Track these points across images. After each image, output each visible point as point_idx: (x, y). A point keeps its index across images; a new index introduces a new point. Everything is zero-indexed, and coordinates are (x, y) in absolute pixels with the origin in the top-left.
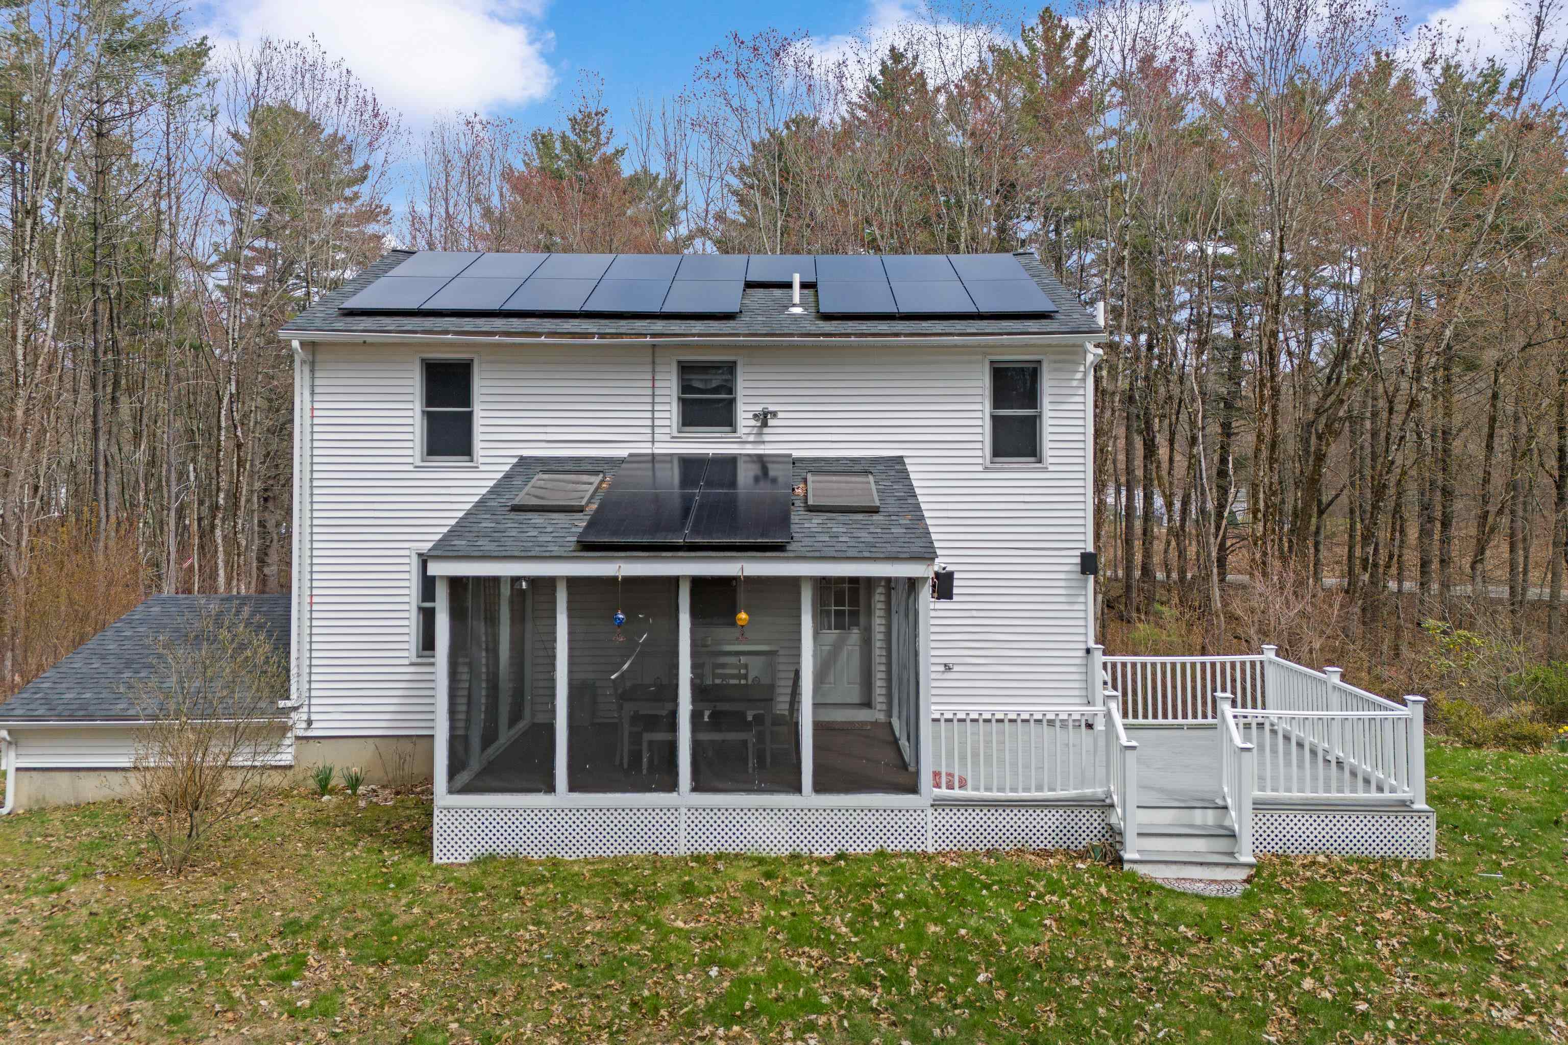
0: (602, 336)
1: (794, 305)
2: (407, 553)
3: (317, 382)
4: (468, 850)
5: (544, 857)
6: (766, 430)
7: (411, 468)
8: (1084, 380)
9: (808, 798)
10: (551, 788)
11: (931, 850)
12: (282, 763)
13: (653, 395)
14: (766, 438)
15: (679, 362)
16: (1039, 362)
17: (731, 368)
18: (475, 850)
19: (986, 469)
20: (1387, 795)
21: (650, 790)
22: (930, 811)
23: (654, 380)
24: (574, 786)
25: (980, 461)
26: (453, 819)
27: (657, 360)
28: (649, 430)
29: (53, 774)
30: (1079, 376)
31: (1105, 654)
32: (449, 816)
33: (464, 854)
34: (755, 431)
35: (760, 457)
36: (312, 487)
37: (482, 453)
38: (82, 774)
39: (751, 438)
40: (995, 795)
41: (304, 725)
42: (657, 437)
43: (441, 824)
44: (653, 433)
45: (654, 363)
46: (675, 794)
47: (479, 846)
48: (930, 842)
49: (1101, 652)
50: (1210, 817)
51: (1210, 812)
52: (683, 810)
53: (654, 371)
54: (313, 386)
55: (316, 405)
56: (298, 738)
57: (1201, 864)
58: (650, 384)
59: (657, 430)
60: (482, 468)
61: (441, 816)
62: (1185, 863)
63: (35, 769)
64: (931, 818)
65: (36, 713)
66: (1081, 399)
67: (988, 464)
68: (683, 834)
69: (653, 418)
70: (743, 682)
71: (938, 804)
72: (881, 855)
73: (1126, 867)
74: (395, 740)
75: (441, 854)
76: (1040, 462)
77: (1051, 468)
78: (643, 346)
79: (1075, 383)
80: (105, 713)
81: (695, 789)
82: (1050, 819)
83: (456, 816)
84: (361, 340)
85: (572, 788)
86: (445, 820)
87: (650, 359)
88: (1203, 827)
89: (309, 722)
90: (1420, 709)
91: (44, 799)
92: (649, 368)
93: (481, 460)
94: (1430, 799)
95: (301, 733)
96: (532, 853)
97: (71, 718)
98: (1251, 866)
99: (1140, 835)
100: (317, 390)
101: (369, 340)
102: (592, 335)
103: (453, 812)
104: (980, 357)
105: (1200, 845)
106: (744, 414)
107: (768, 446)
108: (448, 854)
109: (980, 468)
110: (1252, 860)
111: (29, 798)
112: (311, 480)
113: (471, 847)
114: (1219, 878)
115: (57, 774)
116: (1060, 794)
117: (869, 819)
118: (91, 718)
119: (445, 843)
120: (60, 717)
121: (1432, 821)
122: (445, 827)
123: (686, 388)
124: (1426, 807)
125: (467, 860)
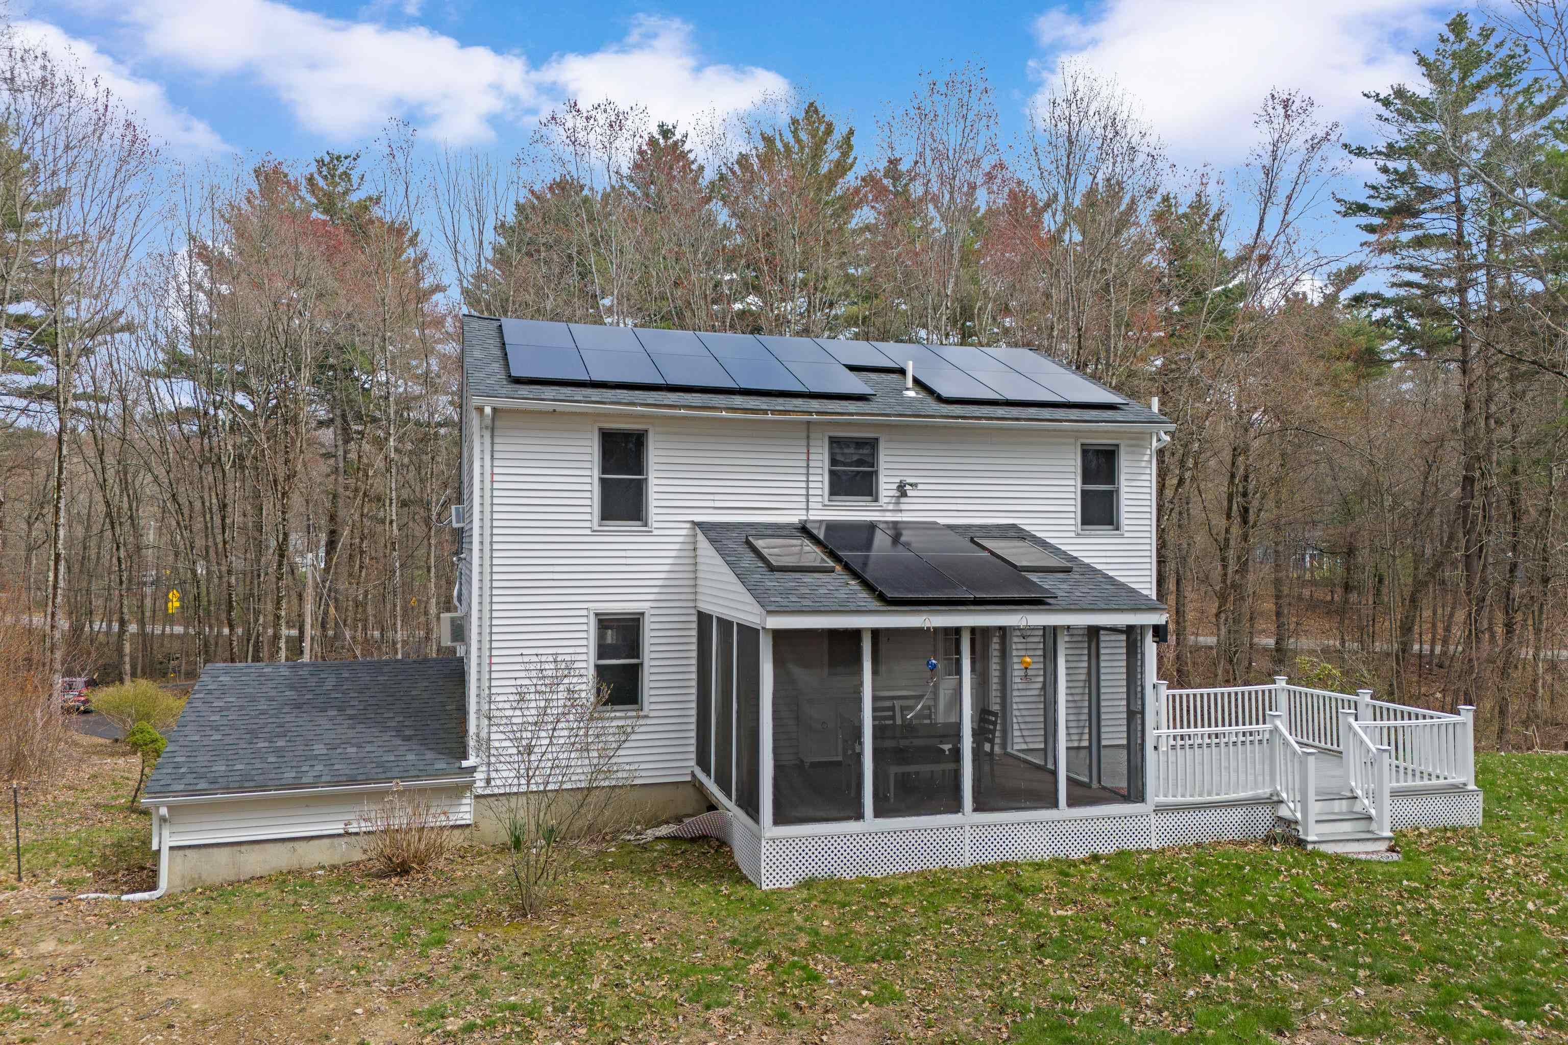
0: (773, 412)
1: (907, 389)
2: (585, 613)
3: (496, 448)
4: (791, 876)
5: (854, 877)
6: (903, 500)
7: (588, 532)
8: (1151, 461)
9: (1064, 812)
10: (859, 816)
11: (1154, 847)
12: (463, 822)
13: (808, 467)
14: (903, 507)
15: (830, 437)
16: (1117, 446)
17: (872, 445)
18: (797, 875)
19: (1078, 535)
20: (1442, 781)
21: (940, 813)
22: (1153, 815)
23: (808, 453)
24: (879, 813)
25: (1073, 528)
26: (777, 849)
27: (812, 435)
28: (803, 499)
29: (210, 850)
30: (1146, 458)
31: (1168, 688)
32: (774, 846)
33: (787, 880)
34: (893, 500)
35: (895, 524)
36: (492, 550)
37: (656, 518)
38: (243, 848)
39: (891, 507)
40: (1197, 799)
41: (482, 784)
42: (811, 505)
43: (768, 853)
44: (808, 501)
45: (808, 437)
46: (960, 814)
47: (800, 872)
48: (1154, 840)
49: (1165, 687)
50: (1344, 805)
51: (1344, 802)
52: (967, 828)
53: (808, 446)
54: (492, 451)
55: (496, 470)
56: (477, 797)
57: (1358, 840)
58: (804, 457)
59: (811, 499)
60: (656, 532)
61: (768, 846)
62: (1348, 840)
63: (190, 847)
64: (1153, 821)
65: (199, 787)
66: (1148, 477)
67: (1080, 531)
68: (967, 848)
69: (808, 488)
70: (927, 721)
71: (1160, 809)
72: (1121, 854)
73: (1310, 847)
74: (572, 793)
75: (768, 881)
76: (1117, 529)
77: (1126, 535)
78: (801, 422)
79: (1143, 464)
80: (277, 783)
81: (975, 810)
82: (1236, 816)
83: (781, 845)
84: (551, 409)
85: (878, 814)
86: (771, 850)
87: (804, 435)
88: (1340, 813)
89: (488, 781)
90: (1471, 714)
91: (200, 878)
92: (804, 443)
93: (655, 525)
94: (1477, 783)
95: (480, 791)
96: (845, 874)
97: (242, 789)
98: (1390, 839)
99: (1317, 822)
100: (496, 455)
101: (558, 409)
102: (765, 412)
103: (777, 842)
104: (1073, 440)
105: (1347, 827)
106: (886, 485)
107: (904, 514)
108: (774, 881)
109: (1073, 535)
110: (1391, 834)
111: (183, 877)
112: (491, 543)
113: (794, 872)
114: (1370, 850)
115: (215, 850)
116: (1242, 795)
117: (1108, 825)
118: (263, 787)
119: (771, 871)
120: (227, 789)
121: (1481, 798)
122: (771, 857)
123: (834, 461)
124: (1476, 788)
125: (791, 884)
